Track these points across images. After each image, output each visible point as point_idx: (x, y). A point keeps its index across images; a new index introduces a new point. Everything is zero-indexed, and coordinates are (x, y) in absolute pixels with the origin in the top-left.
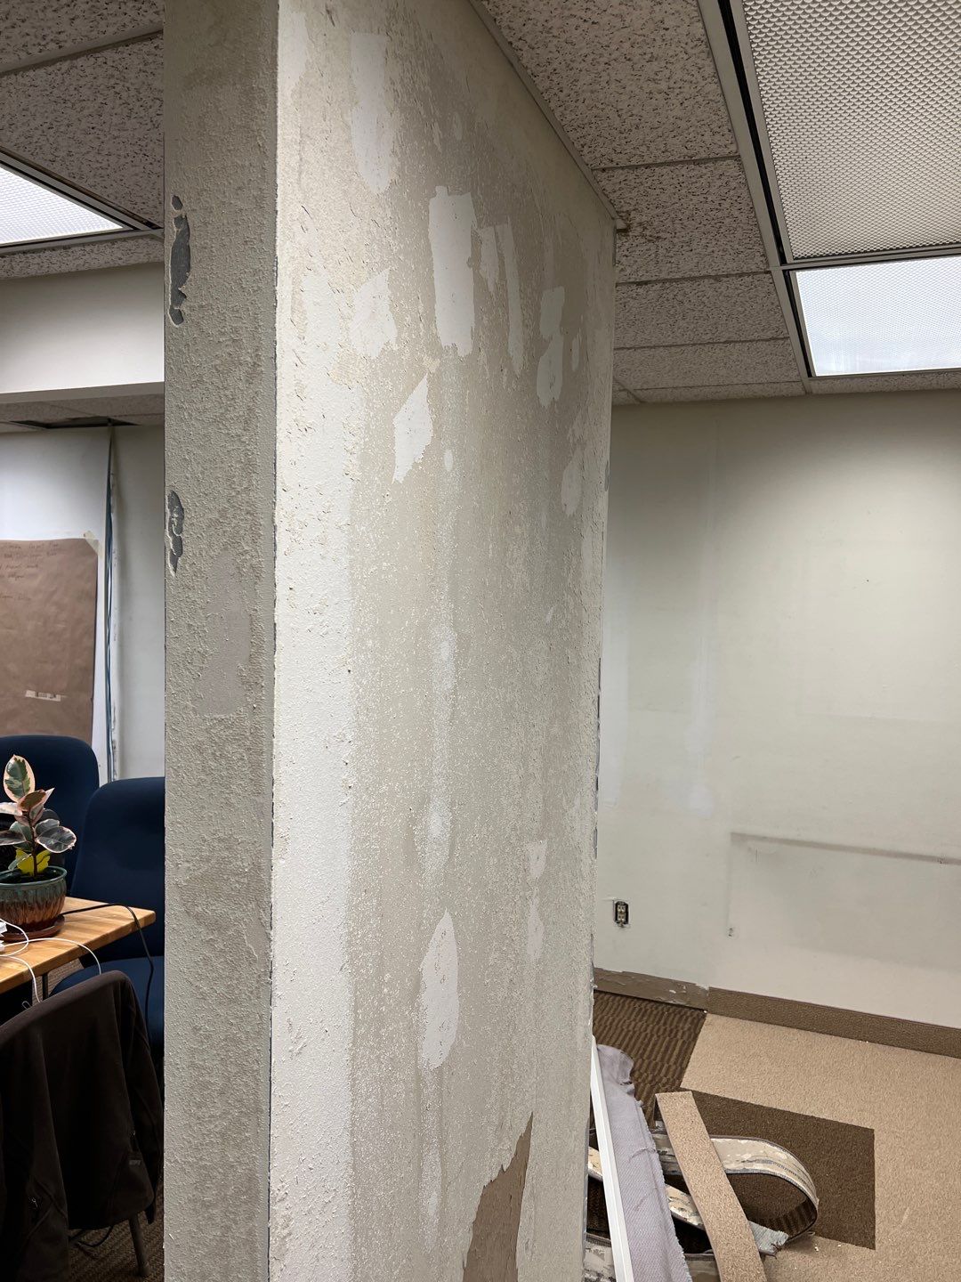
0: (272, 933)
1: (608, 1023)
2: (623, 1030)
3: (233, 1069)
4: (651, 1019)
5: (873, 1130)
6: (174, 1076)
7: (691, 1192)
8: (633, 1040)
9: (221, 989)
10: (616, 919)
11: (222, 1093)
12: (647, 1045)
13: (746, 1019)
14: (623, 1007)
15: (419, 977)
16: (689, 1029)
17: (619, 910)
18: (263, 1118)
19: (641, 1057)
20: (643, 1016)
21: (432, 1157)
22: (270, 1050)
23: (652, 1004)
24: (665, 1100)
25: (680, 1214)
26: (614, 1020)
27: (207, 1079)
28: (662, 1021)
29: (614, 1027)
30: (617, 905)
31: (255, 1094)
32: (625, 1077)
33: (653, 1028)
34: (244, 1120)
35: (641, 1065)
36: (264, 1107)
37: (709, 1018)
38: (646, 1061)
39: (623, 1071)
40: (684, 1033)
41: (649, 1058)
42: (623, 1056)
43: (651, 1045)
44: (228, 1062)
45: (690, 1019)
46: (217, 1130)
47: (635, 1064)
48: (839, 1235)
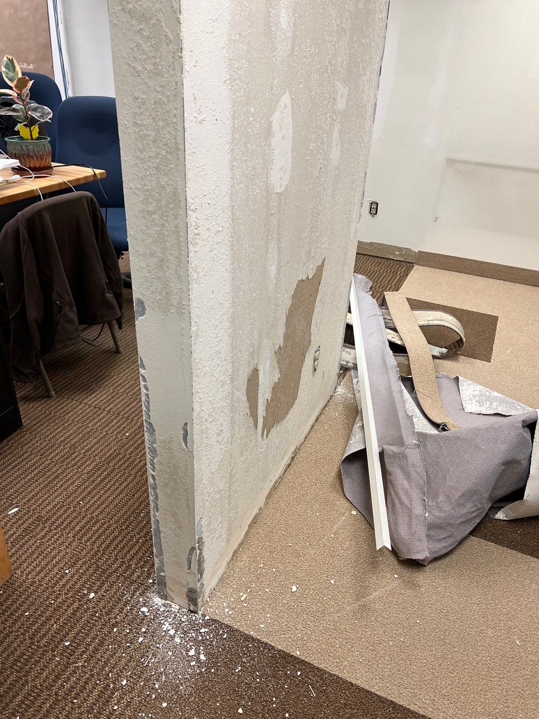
0: (181, 17)
1: (360, 267)
2: (367, 270)
3: (161, 124)
4: (383, 266)
5: (498, 317)
6: (124, 133)
7: (399, 332)
8: (373, 275)
9: (149, 67)
10: (370, 212)
11: (155, 141)
12: (381, 276)
13: (437, 268)
14: (368, 261)
15: (270, 124)
16: (404, 271)
17: (372, 207)
18: (180, 153)
19: (377, 281)
20: (379, 264)
21: (273, 245)
22: (183, 107)
23: (384, 260)
24: (389, 296)
25: (393, 340)
26: (362, 266)
27: (145, 132)
28: (390, 267)
29: (362, 269)
30: (372, 203)
31: (175, 138)
32: (367, 289)
33: (384, 270)
34: (169, 157)
35: (376, 285)
36: (181, 147)
37: (416, 267)
38: (379, 284)
39: (366, 286)
40: (401, 273)
41: (381, 282)
42: (367, 279)
43: (382, 277)
44: (157, 119)
45: (405, 267)
46: (154, 165)
47: (373, 284)
48: (473, 356)
